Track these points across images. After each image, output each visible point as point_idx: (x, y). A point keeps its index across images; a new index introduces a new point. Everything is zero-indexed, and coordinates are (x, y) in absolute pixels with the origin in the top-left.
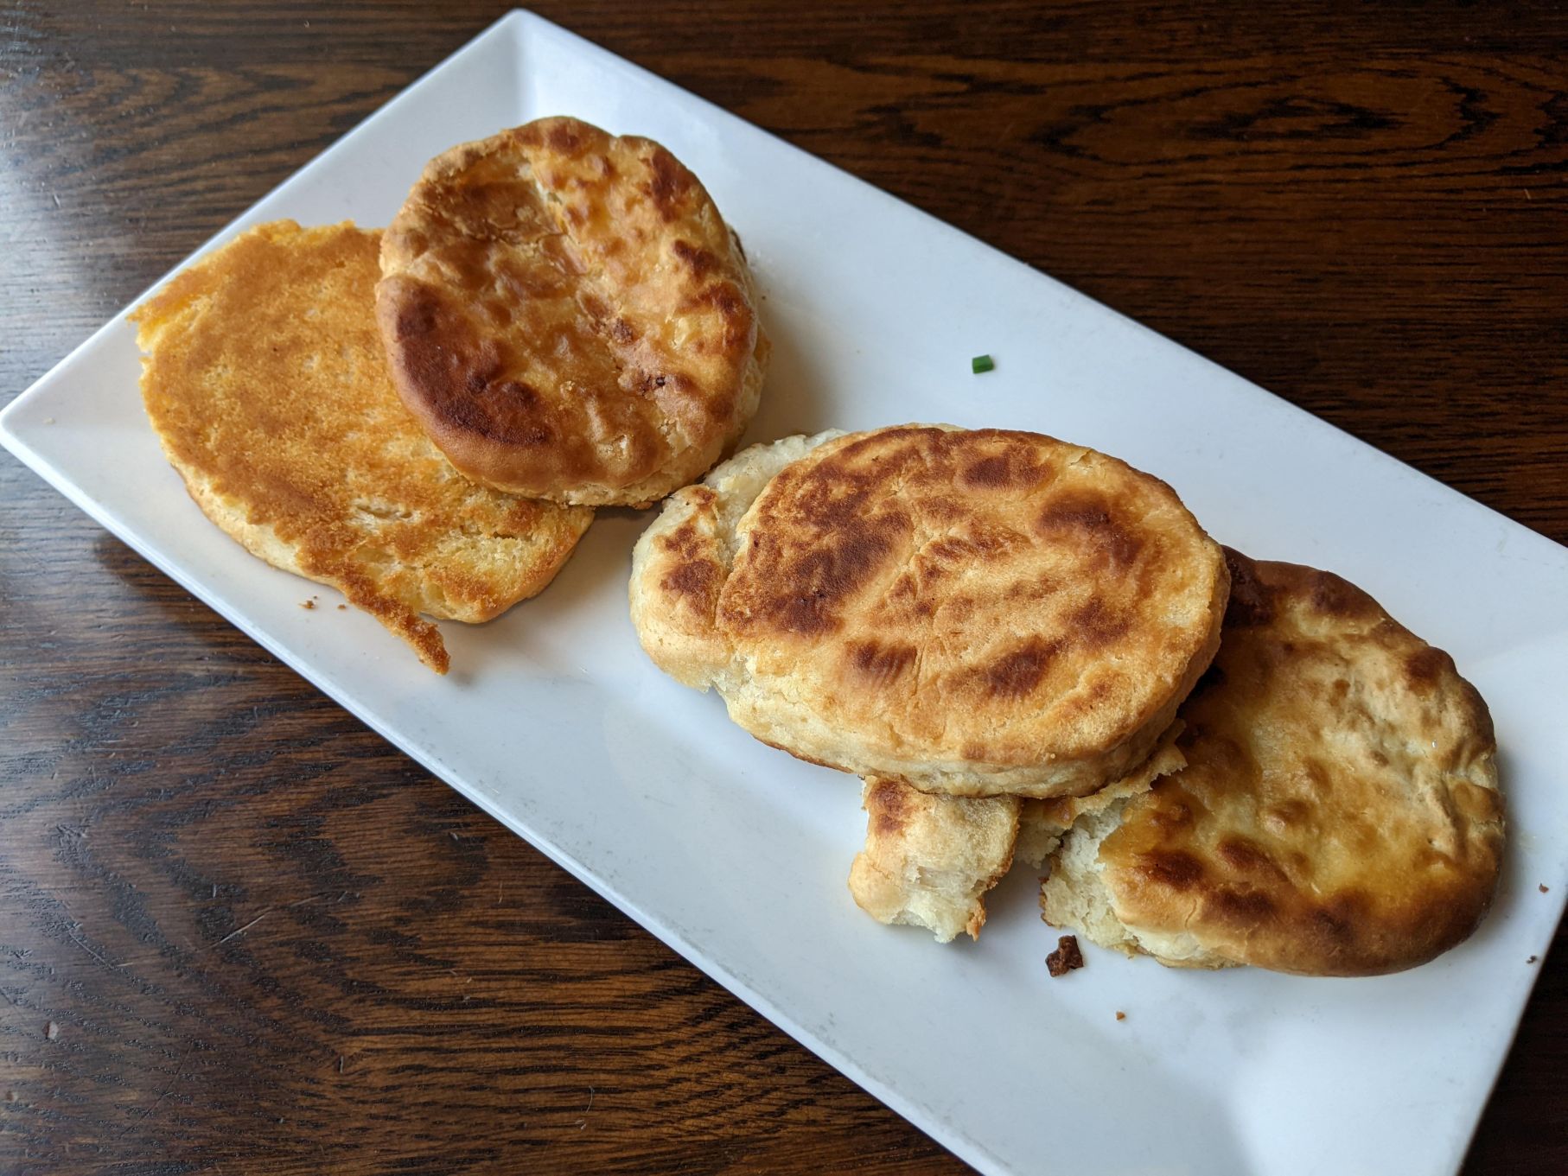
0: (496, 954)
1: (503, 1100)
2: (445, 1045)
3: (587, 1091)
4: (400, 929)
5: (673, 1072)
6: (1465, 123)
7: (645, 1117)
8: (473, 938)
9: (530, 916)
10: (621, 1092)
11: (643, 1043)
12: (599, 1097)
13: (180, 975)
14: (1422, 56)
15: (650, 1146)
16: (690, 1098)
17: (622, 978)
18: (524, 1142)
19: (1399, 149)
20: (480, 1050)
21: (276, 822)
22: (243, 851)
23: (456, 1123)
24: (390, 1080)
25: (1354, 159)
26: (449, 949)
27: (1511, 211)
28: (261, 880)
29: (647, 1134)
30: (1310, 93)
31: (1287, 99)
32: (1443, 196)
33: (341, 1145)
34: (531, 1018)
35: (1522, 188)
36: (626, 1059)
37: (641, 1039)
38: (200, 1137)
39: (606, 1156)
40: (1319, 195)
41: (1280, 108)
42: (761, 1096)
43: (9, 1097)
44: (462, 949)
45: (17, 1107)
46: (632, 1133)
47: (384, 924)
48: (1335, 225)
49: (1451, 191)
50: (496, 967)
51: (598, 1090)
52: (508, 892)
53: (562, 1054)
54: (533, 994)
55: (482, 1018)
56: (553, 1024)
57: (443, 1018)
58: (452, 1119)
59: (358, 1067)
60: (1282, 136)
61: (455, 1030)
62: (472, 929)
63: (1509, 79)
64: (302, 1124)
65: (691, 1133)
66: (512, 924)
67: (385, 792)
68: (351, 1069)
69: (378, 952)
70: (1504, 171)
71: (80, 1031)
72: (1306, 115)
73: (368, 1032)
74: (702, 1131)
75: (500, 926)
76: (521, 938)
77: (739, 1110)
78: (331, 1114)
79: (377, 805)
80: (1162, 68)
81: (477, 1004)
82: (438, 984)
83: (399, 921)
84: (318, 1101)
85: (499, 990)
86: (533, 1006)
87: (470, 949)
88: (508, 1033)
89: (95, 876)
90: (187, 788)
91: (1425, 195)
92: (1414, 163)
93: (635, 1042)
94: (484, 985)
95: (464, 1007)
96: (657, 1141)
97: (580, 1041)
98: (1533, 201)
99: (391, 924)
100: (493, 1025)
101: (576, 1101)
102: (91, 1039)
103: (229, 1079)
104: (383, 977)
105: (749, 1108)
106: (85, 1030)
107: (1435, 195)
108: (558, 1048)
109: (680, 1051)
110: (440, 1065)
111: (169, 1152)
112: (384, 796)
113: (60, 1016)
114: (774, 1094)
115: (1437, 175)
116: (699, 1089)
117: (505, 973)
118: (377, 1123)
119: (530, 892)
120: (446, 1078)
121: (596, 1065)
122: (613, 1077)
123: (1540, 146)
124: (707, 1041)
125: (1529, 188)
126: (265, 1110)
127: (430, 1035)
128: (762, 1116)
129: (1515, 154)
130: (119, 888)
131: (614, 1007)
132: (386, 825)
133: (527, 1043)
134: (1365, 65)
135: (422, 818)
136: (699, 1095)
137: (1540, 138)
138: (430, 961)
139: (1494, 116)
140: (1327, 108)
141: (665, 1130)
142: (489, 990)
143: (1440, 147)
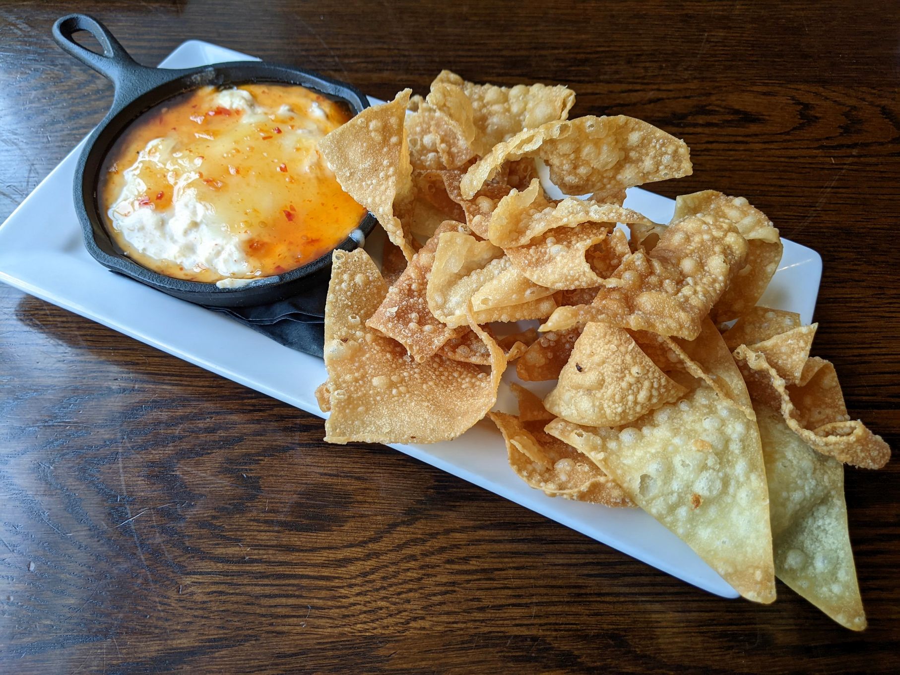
0: (263, 536)
1: (263, 611)
2: (235, 581)
3: (307, 607)
4: (214, 522)
5: (352, 600)
6: (801, 121)
7: (336, 622)
8: (252, 528)
9: (282, 518)
10: (324, 609)
11: (337, 585)
12: (313, 611)
13: (98, 541)
14: (781, 85)
15: (338, 637)
16: (360, 614)
17: (328, 551)
18: (273, 632)
19: (765, 134)
20: (252, 585)
21: (153, 463)
22: (135, 479)
23: (238, 621)
24: (205, 599)
25: (740, 139)
26: (239, 533)
27: (823, 169)
28: (143, 494)
29: (337, 631)
30: (719, 102)
31: (706, 106)
32: (786, 160)
33: (179, 630)
34: (280, 569)
35: (830, 157)
36: (328, 592)
37: (336, 583)
38: (105, 623)
39: (315, 641)
40: (720, 158)
41: (702, 110)
42: (397, 614)
43: (9, 598)
44: (245, 533)
45: (13, 604)
46: (329, 630)
47: (206, 519)
48: (727, 174)
49: (791, 157)
50: (263, 543)
51: (313, 607)
52: (271, 505)
53: (295, 588)
54: (281, 557)
55: (254, 568)
56: (291, 573)
57: (234, 568)
58: (236, 619)
59: (189, 591)
60: (702, 125)
61: (240, 574)
62: (251, 523)
63: (827, 98)
64: (159, 619)
65: (360, 631)
66: (272, 521)
67: (209, 451)
68: (185, 592)
69: (202, 533)
70: (822, 147)
71: (45, 567)
72: (715, 115)
73: (195, 573)
74: (366, 630)
75: (266, 522)
76: (276, 529)
77: (385, 621)
78: (174, 614)
79: (205, 458)
80: (638, 87)
81: (252, 561)
82: (232, 550)
83: (214, 517)
84: (168, 608)
85: (264, 554)
86: (281, 564)
87: (250, 533)
88: (267, 577)
89: (56, 489)
90: (105, 446)
91: (777, 159)
92: (772, 142)
93: (333, 584)
94: (256, 552)
95: (245, 562)
96: (342, 634)
97: (305, 582)
98: (836, 164)
99: (209, 519)
100: (260, 572)
101: (301, 612)
102: (51, 571)
103: (122, 595)
104: (204, 546)
105: (391, 620)
106: (49, 566)
107: (783, 159)
108: (293, 585)
109: (357, 590)
110: (231, 592)
111: (89, 630)
112: (209, 454)
113: (36, 559)
114: (404, 613)
115: (784, 149)
116: (365, 609)
117: (268, 546)
118: (197, 620)
119: (282, 505)
120: (234, 598)
121: (312, 595)
122: (321, 601)
123: (841, 134)
124: (370, 585)
125: (834, 157)
126: (140, 611)
127: (227, 576)
128: (397, 624)
129: (827, 138)
130: (69, 495)
131: (323, 565)
132: (209, 468)
133: (277, 582)
134: (748, 89)
135: (227, 466)
136: (365, 612)
137: (842, 131)
138: (229, 539)
139: (817, 118)
140: (727, 111)
141: (346, 629)
142: (259, 554)
143: (787, 133)
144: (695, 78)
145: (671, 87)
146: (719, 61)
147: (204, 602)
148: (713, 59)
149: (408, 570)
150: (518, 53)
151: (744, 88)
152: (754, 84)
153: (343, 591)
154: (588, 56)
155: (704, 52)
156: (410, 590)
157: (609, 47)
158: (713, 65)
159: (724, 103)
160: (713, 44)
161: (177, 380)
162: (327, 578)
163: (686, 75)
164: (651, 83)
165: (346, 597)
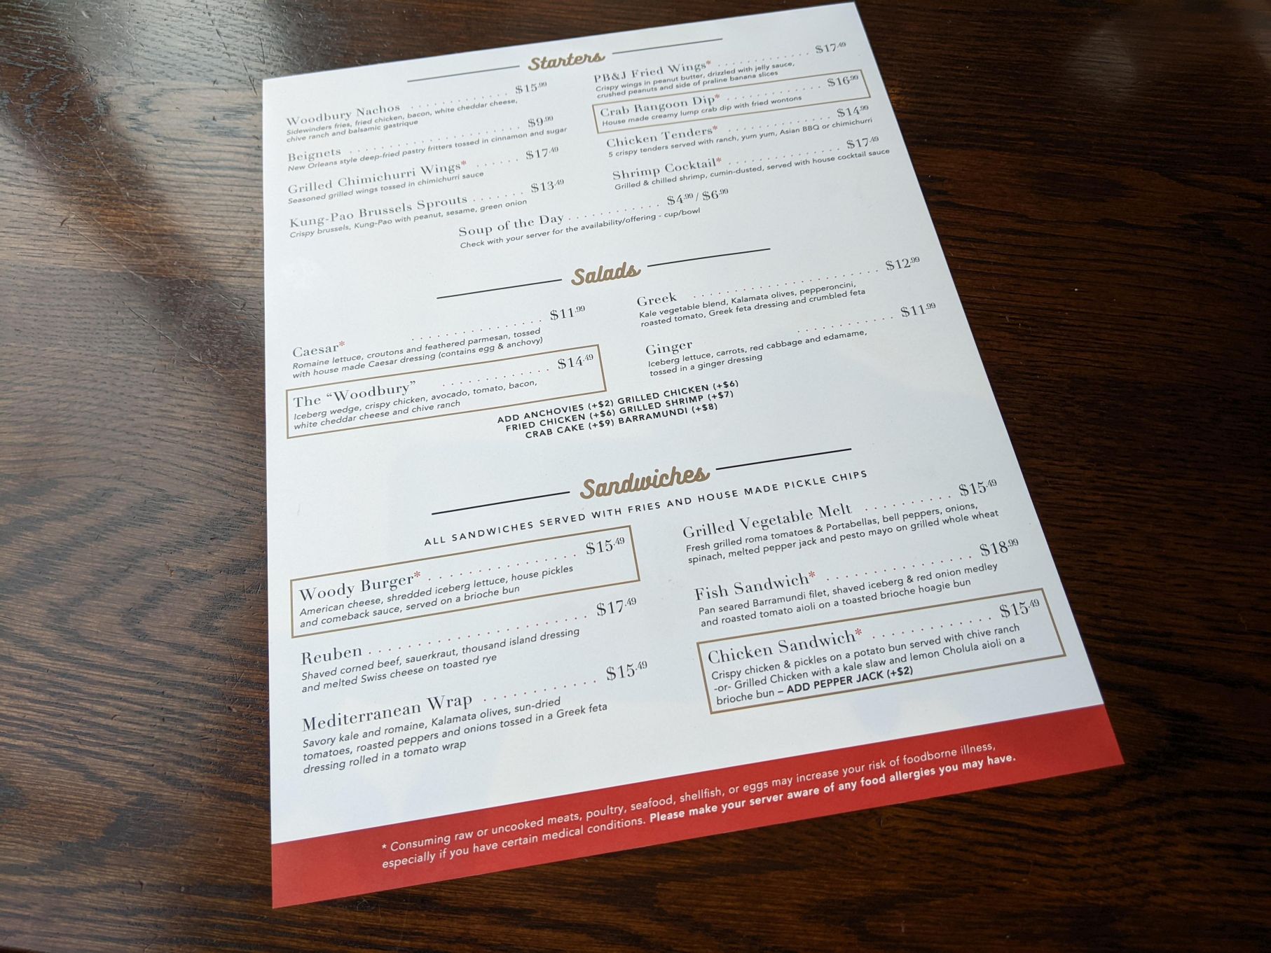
147: (910, 841)
149: (1141, 834)
153: (1070, 850)
156: (1146, 858)
162: (1049, 831)
165: (1071, 856)
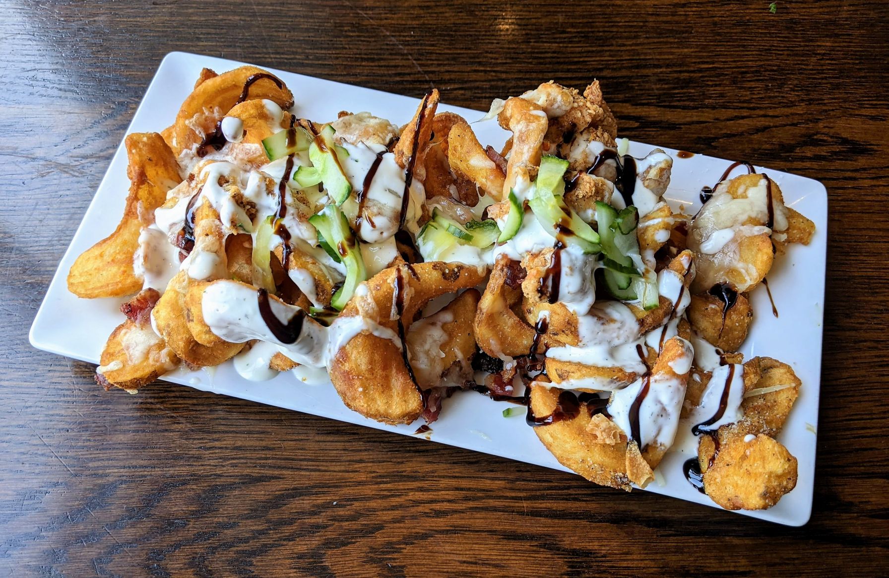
144: (803, 100)
145: (778, 112)
146: (826, 78)
148: (821, 76)
150: (619, 74)
151: (851, 111)
152: (861, 106)
154: (692, 75)
155: (811, 67)
157: (713, 63)
158: (820, 83)
159: (832, 131)
160: (819, 57)
161: (313, 466)
163: (792, 96)
164: (758, 108)
